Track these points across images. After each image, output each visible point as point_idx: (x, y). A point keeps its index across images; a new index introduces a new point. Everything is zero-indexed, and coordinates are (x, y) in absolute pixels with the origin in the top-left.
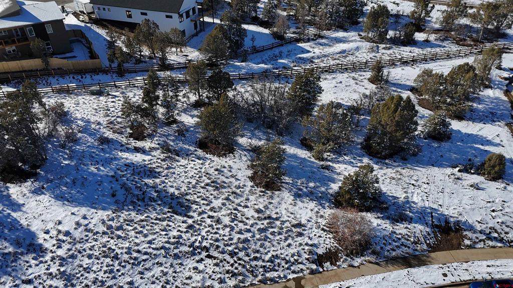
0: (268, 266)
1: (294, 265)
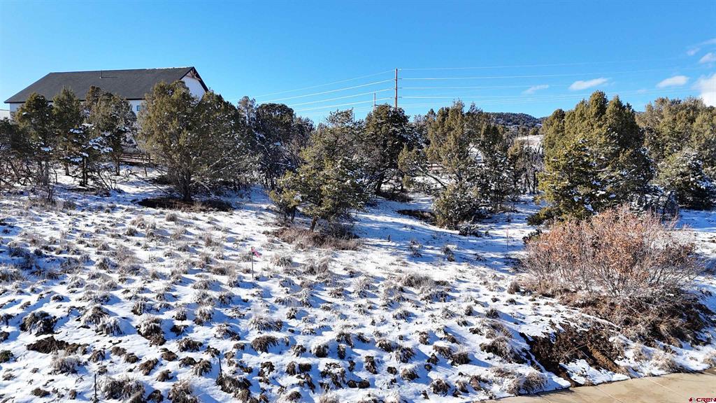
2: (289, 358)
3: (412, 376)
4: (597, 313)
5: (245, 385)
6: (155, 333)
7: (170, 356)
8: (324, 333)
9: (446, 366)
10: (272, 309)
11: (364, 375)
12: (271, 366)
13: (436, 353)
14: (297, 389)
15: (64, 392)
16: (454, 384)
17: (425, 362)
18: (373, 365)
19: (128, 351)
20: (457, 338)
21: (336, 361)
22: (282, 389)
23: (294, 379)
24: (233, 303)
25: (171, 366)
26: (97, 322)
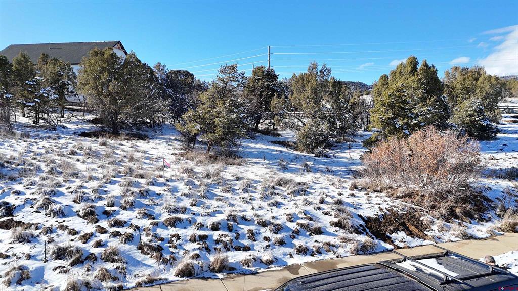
0: (216, 238)
1: (300, 237)
2: (191, 231)
3: (281, 243)
4: (412, 202)
5: (159, 249)
6: (90, 215)
7: (103, 231)
8: (217, 215)
9: (306, 236)
10: (178, 200)
11: (246, 242)
12: (178, 237)
13: (299, 228)
14: (198, 252)
15: (21, 255)
16: (311, 247)
17: (291, 233)
18: (253, 236)
19: (70, 228)
20: (314, 218)
21: (226, 233)
22: (186, 252)
23: (195, 245)
24: (149, 195)
25: (103, 237)
26: (46, 208)
